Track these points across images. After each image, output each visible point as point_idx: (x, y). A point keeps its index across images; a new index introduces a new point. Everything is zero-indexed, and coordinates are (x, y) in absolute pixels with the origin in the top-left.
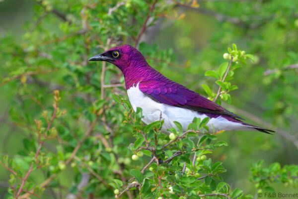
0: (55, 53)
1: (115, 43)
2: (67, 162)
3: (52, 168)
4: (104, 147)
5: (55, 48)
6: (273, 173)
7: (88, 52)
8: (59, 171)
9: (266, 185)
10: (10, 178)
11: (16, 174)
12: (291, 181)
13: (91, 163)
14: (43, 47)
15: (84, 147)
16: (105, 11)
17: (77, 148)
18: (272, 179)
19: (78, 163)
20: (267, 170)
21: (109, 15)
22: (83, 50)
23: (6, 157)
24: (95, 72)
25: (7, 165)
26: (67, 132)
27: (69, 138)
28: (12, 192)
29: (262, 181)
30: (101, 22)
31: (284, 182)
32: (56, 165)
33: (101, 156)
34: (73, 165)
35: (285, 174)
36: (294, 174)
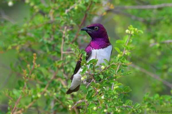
0: (35, 34)
1: (69, 29)
2: (42, 93)
3: (34, 96)
4: (62, 85)
5: (35, 31)
6: (155, 100)
7: (54, 33)
8: (37, 98)
9: (151, 106)
10: (9, 102)
11: (12, 99)
12: (165, 104)
13: (55, 94)
14: (29, 30)
15: (51, 85)
16: (63, 11)
17: (47, 86)
18: (155, 103)
19: (48, 94)
20: (152, 98)
21: (66, 13)
22: (51, 32)
23: (7, 90)
24: (57, 44)
25: (7, 94)
26: (42, 77)
27: (43, 80)
28: (10, 109)
29: (149, 104)
30: (61, 17)
31: (161, 104)
32: (36, 94)
33: (61, 90)
34: (45, 95)
35: (161, 100)
36: (167, 100)
